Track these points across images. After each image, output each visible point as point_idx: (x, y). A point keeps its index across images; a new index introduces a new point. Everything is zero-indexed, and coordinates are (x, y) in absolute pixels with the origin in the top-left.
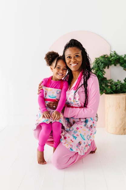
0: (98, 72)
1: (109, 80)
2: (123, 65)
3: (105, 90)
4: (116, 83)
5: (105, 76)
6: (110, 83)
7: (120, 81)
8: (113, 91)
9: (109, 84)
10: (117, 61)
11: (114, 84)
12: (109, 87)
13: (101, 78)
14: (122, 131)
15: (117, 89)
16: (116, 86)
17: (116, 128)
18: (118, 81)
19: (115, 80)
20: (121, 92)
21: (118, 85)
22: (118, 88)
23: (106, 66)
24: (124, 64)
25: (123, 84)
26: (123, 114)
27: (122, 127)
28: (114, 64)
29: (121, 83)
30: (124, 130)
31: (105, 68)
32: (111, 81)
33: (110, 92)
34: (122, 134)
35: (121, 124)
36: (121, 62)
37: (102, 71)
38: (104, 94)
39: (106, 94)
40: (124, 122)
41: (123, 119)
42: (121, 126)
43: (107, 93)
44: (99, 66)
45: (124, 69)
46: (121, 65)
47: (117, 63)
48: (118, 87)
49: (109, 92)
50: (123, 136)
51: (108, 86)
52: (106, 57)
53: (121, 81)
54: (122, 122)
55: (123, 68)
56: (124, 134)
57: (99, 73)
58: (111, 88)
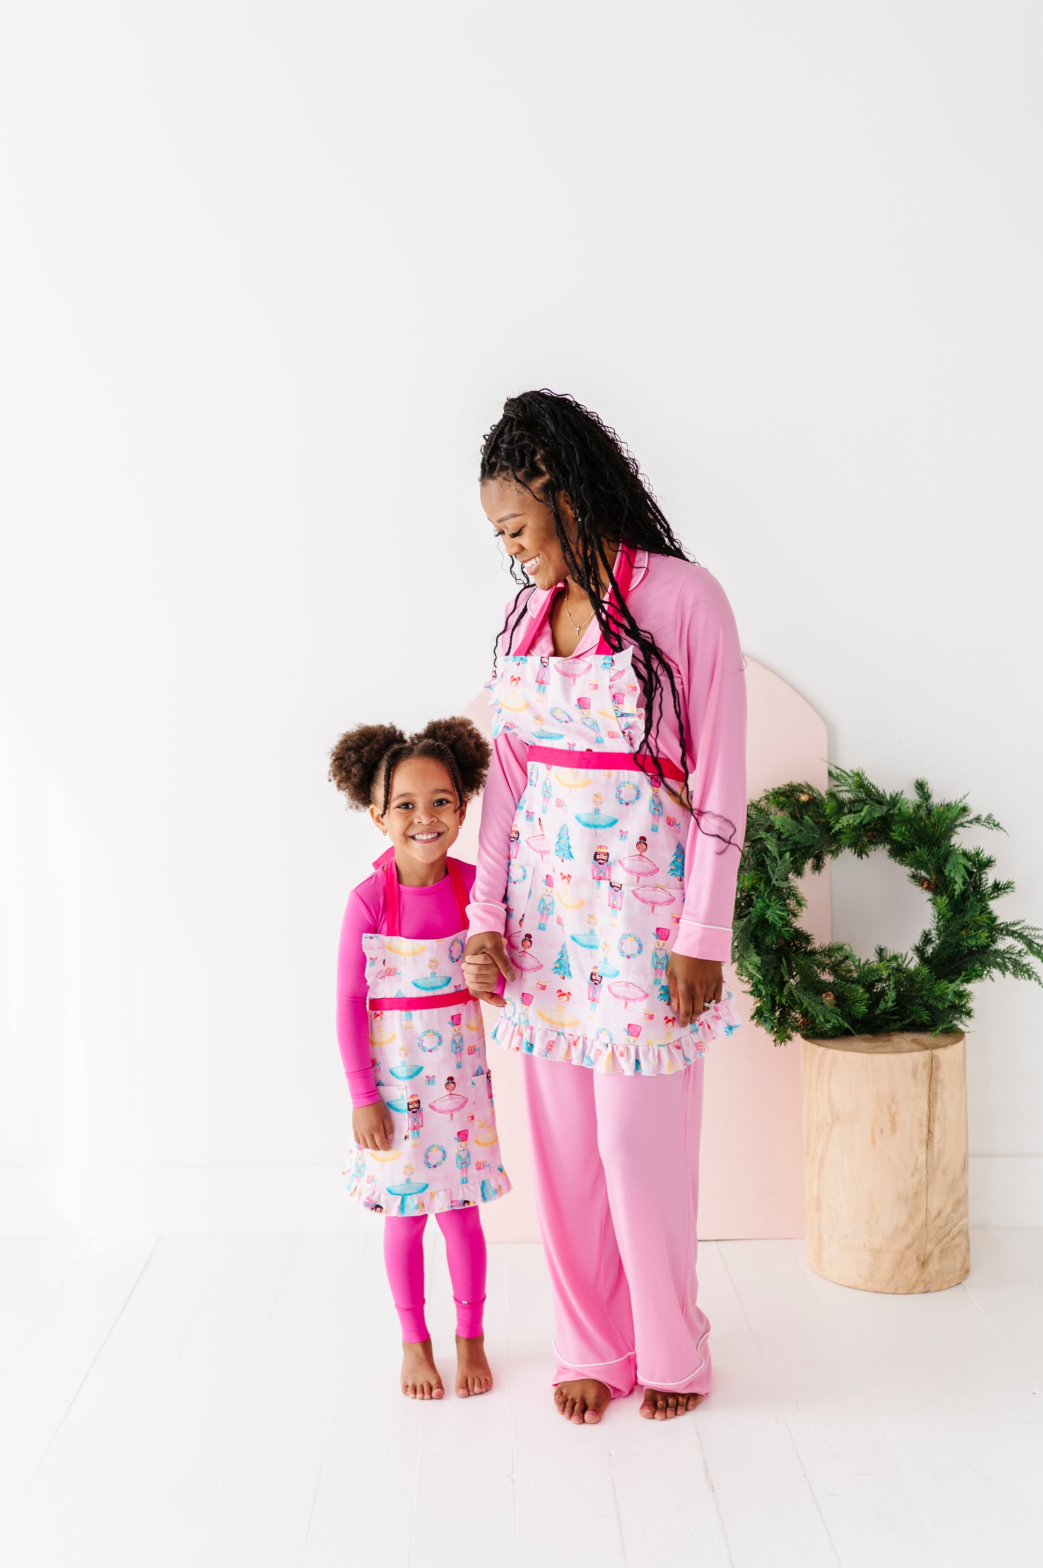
0: (759, 904)
1: (830, 951)
2: (910, 855)
3: (805, 1014)
4: (872, 971)
5: (799, 923)
6: (834, 970)
7: (889, 954)
8: (854, 1021)
9: (827, 977)
10: (875, 829)
11: (855, 975)
12: (828, 999)
13: (779, 935)
14: (912, 1270)
15: (878, 1012)
16: (869, 987)
17: (877, 1253)
18: (881, 952)
19: (866, 954)
20: (899, 1024)
21: (880, 980)
22: (882, 1005)
23: (804, 858)
24: (913, 849)
25: (911, 977)
26: (916, 1169)
27: (909, 1247)
28: (853, 845)
29: (899, 970)
30: (924, 1264)
31: (799, 873)
32: (839, 956)
33: (834, 1027)
34: (909, 1292)
35: (905, 1228)
36: (896, 836)
37: (784, 895)
38: (797, 1037)
39: (806, 1037)
40: (920, 1218)
41: (916, 1194)
42: (906, 1239)
43: (814, 1033)
44: (761, 865)
45: (914, 877)
46: (899, 852)
47: (871, 842)
48: (883, 993)
49: (828, 1026)
50: (918, 1300)
51: (819, 988)
52: (804, 798)
53: (895, 958)
54: (911, 1217)
55: (907, 871)
56: (921, 1288)
57: (768, 907)
58: (841, 1000)
